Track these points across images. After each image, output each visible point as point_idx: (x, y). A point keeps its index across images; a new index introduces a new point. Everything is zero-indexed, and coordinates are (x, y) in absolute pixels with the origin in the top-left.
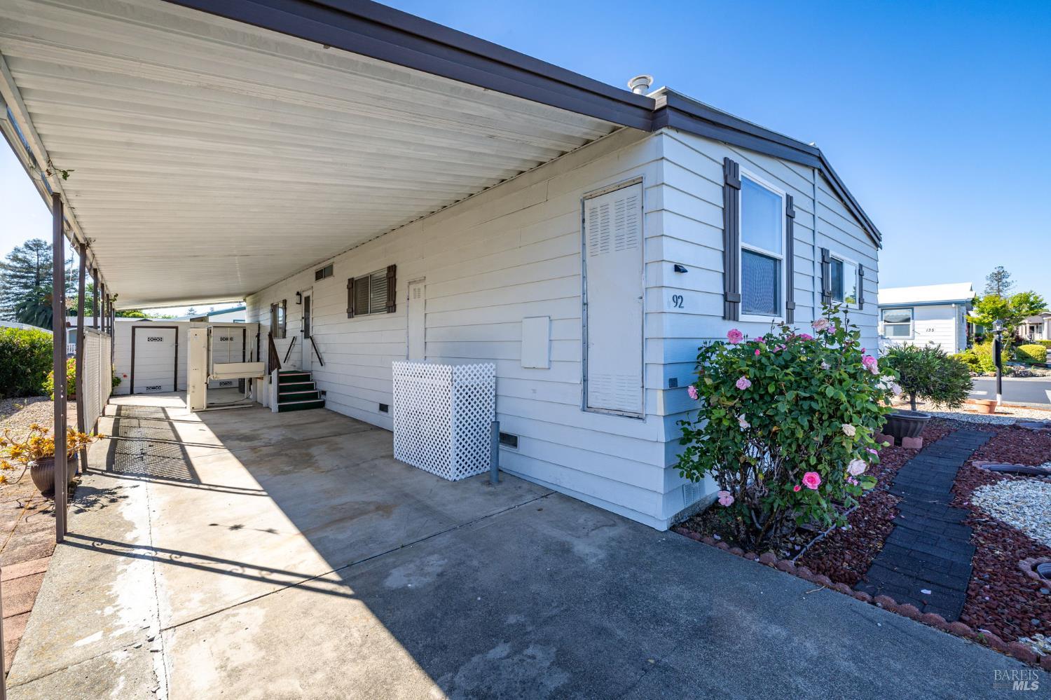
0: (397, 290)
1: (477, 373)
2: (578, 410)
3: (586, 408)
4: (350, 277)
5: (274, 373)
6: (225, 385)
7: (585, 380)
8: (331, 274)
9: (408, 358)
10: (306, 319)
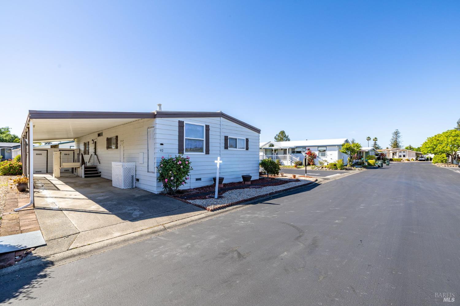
0: (118, 143)
1: (131, 165)
2: (147, 172)
3: (148, 172)
4: (107, 137)
5: (83, 166)
6: (66, 171)
7: (148, 166)
8: (102, 135)
9: (120, 161)
10: (95, 148)
